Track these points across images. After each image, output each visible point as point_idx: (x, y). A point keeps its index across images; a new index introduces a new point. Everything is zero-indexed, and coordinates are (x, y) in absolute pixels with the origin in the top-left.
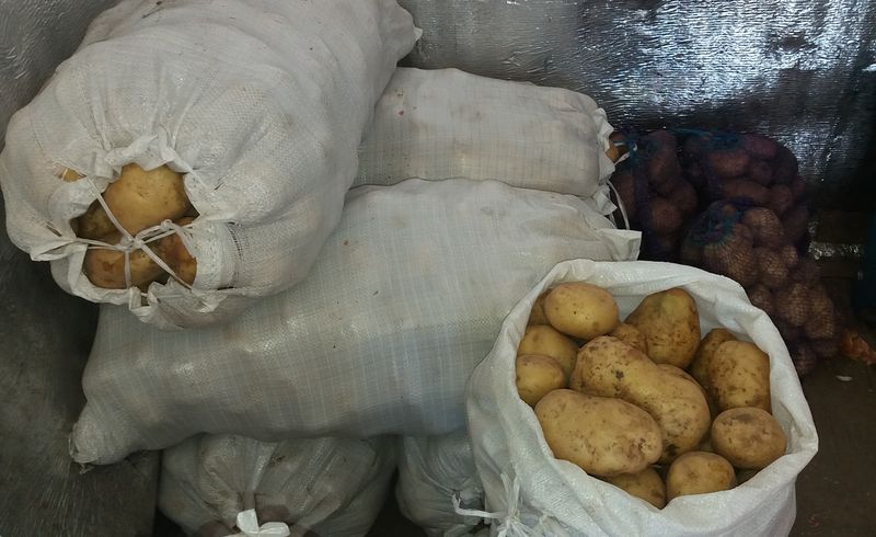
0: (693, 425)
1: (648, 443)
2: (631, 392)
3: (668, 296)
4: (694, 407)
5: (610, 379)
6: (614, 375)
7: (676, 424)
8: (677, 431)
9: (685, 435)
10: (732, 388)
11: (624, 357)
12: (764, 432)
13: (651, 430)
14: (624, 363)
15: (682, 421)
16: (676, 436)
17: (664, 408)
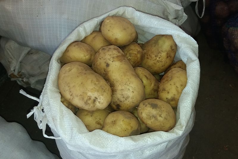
0: (130, 100)
1: (99, 100)
2: (109, 75)
3: (164, 38)
4: (133, 92)
5: (103, 65)
6: (105, 65)
7: (122, 96)
8: (122, 99)
9: (125, 102)
10: (164, 90)
11: (113, 58)
12: (160, 116)
13: (102, 95)
14: (112, 60)
15: (125, 96)
16: (121, 101)
17: (119, 87)
